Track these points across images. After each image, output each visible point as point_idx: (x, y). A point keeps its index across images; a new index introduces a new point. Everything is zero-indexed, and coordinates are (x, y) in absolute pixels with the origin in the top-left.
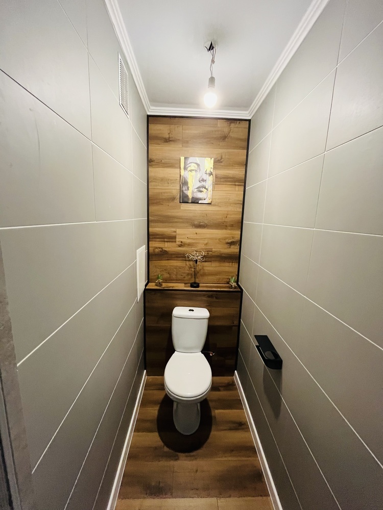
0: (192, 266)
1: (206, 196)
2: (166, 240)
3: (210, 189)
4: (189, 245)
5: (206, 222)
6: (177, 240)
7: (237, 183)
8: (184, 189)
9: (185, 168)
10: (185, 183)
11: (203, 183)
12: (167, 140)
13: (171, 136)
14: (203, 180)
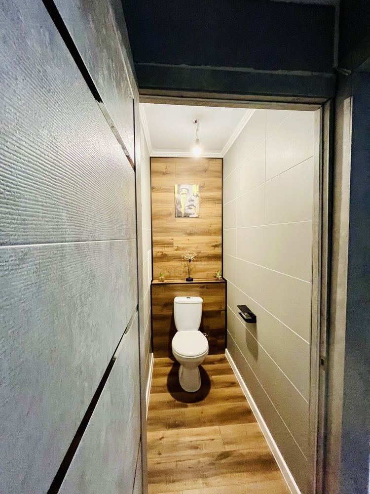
0: (187, 265)
1: (194, 212)
2: (165, 246)
3: (197, 206)
4: (184, 249)
5: (196, 231)
6: (174, 245)
7: (216, 202)
8: (178, 207)
9: (178, 193)
10: (179, 203)
11: (192, 203)
12: (165, 174)
13: (167, 170)
14: (192, 201)
